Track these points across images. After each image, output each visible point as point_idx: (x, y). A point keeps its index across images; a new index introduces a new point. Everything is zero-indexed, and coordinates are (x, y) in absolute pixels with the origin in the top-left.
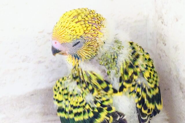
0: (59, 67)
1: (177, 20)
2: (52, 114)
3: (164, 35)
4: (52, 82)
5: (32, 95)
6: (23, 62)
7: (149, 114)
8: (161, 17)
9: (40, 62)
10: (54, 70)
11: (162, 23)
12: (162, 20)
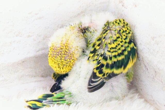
0: (44, 39)
1: (136, 6)
2: (39, 76)
3: (124, 15)
4: (38, 51)
5: (23, 62)
6: (16, 36)
7: (104, 77)
8: (122, 2)
9: (29, 36)
10: (40, 42)
11: (123, 6)
12: (123, 4)
